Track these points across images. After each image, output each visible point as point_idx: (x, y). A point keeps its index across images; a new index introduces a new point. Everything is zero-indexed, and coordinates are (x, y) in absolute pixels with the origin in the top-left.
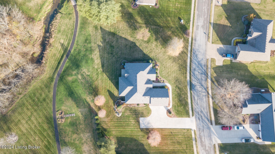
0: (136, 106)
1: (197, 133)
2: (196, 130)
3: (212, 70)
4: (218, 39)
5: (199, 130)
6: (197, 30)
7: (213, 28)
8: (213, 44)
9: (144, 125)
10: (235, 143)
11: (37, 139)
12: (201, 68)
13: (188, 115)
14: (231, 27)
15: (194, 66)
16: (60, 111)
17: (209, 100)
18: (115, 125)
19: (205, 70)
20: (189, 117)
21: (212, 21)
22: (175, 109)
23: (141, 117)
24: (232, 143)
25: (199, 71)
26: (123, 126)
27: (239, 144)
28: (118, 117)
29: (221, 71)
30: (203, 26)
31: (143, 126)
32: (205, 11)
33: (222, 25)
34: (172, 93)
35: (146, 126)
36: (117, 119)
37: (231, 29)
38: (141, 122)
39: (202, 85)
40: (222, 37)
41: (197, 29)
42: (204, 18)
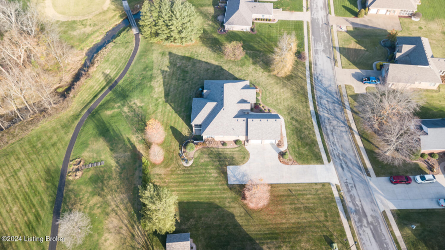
0: (221, 146)
1: (344, 190)
2: (339, 184)
3: (350, 98)
4: (351, 63)
5: (347, 186)
6: (315, 54)
7: (340, 53)
8: (344, 69)
9: (235, 179)
10: (427, 209)
12: (331, 96)
13: (318, 159)
14: (367, 51)
15: (318, 94)
16: (77, 160)
17: (354, 137)
18: (180, 180)
19: (337, 99)
20: (322, 163)
21: (337, 45)
22: (295, 151)
23: (230, 165)
24: (420, 210)
25: (329, 100)
26: (194, 181)
27: (436, 210)
28: (186, 167)
30: (324, 51)
31: (234, 181)
32: (324, 36)
33: (352, 49)
34: (286, 127)
35: (239, 181)
36: (184, 170)
37: (367, 53)
38: (229, 173)
39: (337, 118)
40: (357, 61)
42: (325, 43)
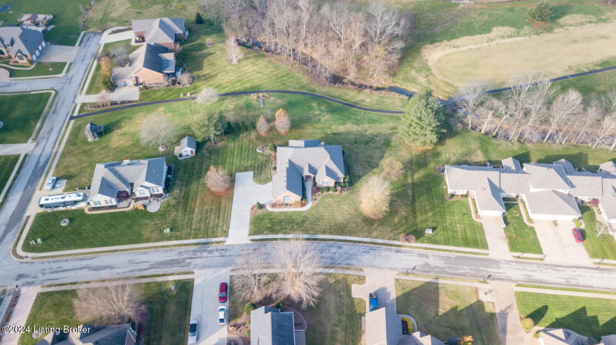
0: (273, 166)
1: (220, 246)
2: (225, 244)
3: (342, 276)
4: (407, 290)
5: (223, 250)
6: (418, 254)
7: (427, 282)
8: (394, 281)
9: (240, 176)
10: (190, 309)
11: (232, 78)
12: (343, 259)
13: (254, 232)
14: (437, 315)
15: (346, 247)
16: (268, 96)
18: (244, 146)
19: (340, 264)
20: (250, 234)
21: (442, 281)
22: (265, 215)
23: (254, 174)
24: (191, 303)
25: (337, 255)
26: (241, 153)
27: (188, 317)
28: (256, 149)
29: (339, 292)
30: (427, 265)
31: (238, 176)
32: (460, 269)
33: (438, 298)
34: (295, 212)
35: (238, 179)
36: (253, 148)
37: (433, 314)
38: (247, 173)
40: (412, 297)
41: (420, 255)
42: (444, 268)
